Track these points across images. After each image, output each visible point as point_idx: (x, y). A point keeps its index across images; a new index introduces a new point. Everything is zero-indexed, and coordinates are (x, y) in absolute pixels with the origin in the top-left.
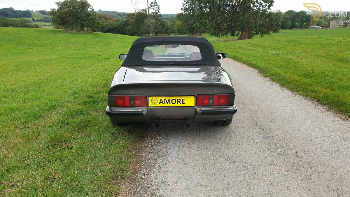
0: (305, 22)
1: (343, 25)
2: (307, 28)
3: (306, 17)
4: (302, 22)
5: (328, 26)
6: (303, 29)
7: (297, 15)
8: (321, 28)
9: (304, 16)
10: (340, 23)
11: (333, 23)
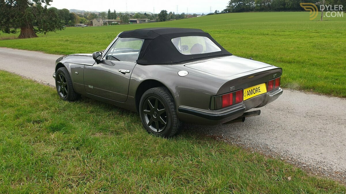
0: (70, 20)
1: (104, 24)
2: (73, 25)
3: (70, 15)
4: (67, 20)
5: (91, 24)
6: (69, 26)
7: (61, 13)
8: (86, 26)
9: (68, 14)
10: (100, 22)
11: (95, 21)
